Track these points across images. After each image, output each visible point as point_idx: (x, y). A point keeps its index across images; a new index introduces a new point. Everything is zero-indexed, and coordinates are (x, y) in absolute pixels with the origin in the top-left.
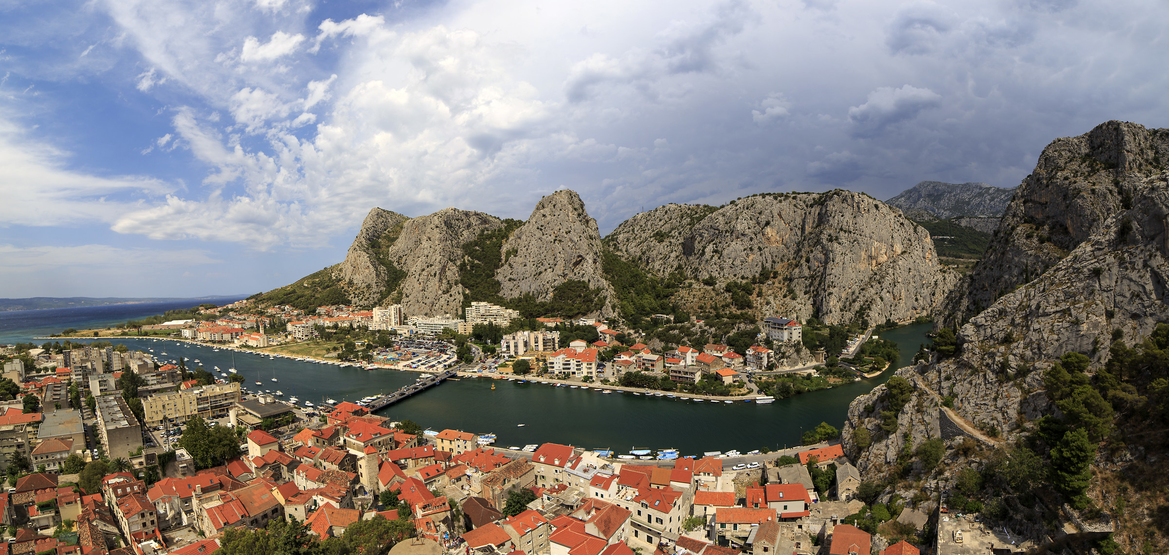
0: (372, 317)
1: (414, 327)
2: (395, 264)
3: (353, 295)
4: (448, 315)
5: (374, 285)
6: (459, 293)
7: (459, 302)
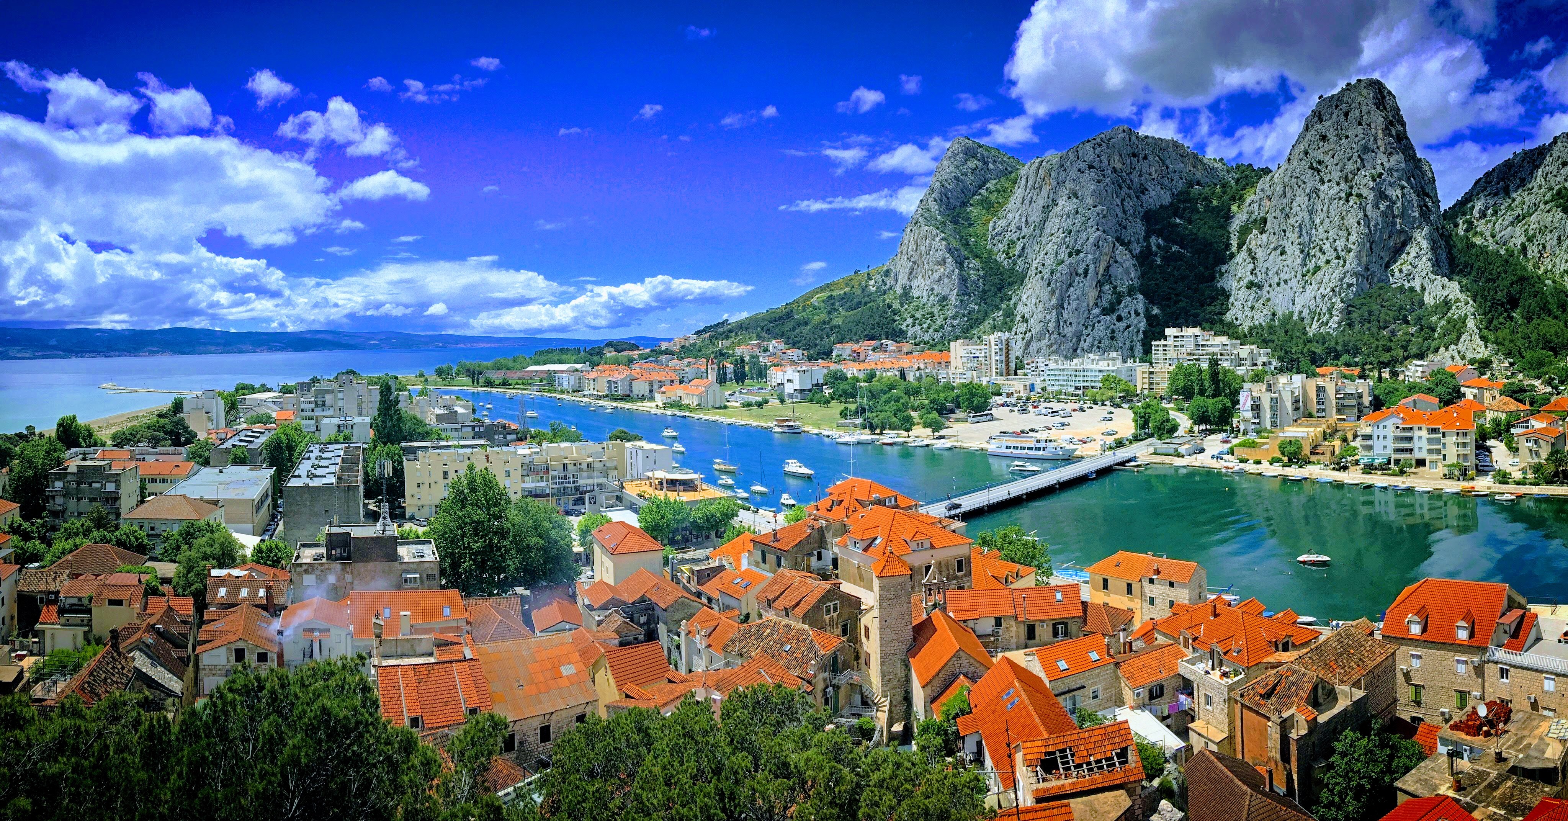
0: (947, 362)
1: (1038, 380)
2: (1001, 257)
3: (910, 321)
5: (954, 300)
6: (1137, 314)
7: (1138, 332)
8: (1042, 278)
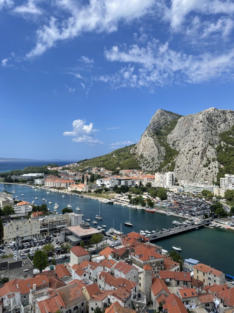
0: (154, 179)
1: (182, 188)
2: (171, 146)
3: (142, 164)
4: (207, 182)
5: (156, 159)
6: (215, 167)
7: (216, 173)
8: (184, 155)
